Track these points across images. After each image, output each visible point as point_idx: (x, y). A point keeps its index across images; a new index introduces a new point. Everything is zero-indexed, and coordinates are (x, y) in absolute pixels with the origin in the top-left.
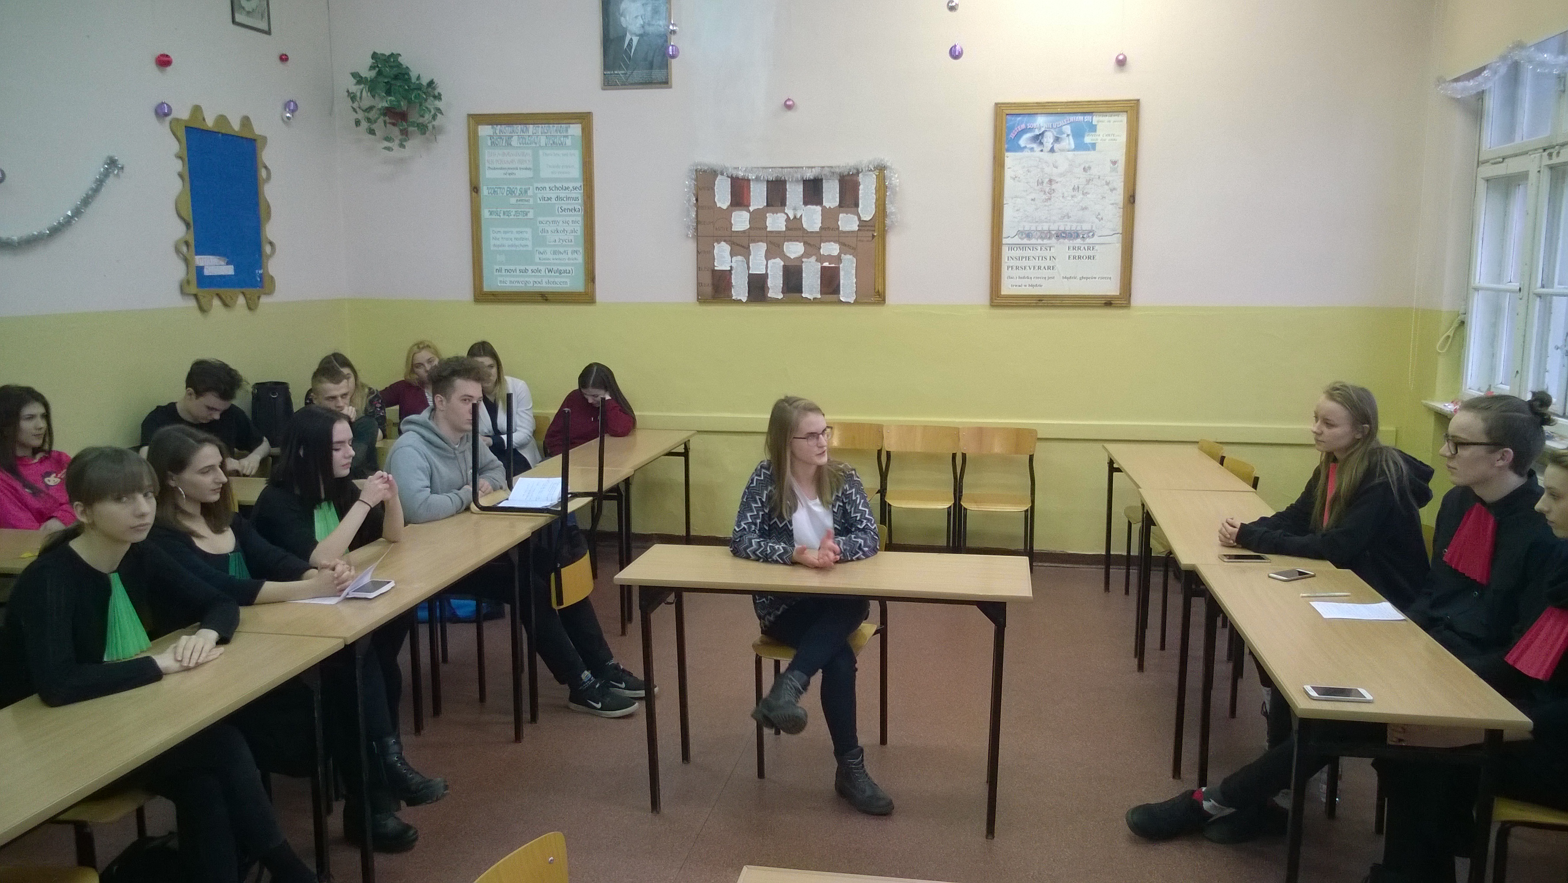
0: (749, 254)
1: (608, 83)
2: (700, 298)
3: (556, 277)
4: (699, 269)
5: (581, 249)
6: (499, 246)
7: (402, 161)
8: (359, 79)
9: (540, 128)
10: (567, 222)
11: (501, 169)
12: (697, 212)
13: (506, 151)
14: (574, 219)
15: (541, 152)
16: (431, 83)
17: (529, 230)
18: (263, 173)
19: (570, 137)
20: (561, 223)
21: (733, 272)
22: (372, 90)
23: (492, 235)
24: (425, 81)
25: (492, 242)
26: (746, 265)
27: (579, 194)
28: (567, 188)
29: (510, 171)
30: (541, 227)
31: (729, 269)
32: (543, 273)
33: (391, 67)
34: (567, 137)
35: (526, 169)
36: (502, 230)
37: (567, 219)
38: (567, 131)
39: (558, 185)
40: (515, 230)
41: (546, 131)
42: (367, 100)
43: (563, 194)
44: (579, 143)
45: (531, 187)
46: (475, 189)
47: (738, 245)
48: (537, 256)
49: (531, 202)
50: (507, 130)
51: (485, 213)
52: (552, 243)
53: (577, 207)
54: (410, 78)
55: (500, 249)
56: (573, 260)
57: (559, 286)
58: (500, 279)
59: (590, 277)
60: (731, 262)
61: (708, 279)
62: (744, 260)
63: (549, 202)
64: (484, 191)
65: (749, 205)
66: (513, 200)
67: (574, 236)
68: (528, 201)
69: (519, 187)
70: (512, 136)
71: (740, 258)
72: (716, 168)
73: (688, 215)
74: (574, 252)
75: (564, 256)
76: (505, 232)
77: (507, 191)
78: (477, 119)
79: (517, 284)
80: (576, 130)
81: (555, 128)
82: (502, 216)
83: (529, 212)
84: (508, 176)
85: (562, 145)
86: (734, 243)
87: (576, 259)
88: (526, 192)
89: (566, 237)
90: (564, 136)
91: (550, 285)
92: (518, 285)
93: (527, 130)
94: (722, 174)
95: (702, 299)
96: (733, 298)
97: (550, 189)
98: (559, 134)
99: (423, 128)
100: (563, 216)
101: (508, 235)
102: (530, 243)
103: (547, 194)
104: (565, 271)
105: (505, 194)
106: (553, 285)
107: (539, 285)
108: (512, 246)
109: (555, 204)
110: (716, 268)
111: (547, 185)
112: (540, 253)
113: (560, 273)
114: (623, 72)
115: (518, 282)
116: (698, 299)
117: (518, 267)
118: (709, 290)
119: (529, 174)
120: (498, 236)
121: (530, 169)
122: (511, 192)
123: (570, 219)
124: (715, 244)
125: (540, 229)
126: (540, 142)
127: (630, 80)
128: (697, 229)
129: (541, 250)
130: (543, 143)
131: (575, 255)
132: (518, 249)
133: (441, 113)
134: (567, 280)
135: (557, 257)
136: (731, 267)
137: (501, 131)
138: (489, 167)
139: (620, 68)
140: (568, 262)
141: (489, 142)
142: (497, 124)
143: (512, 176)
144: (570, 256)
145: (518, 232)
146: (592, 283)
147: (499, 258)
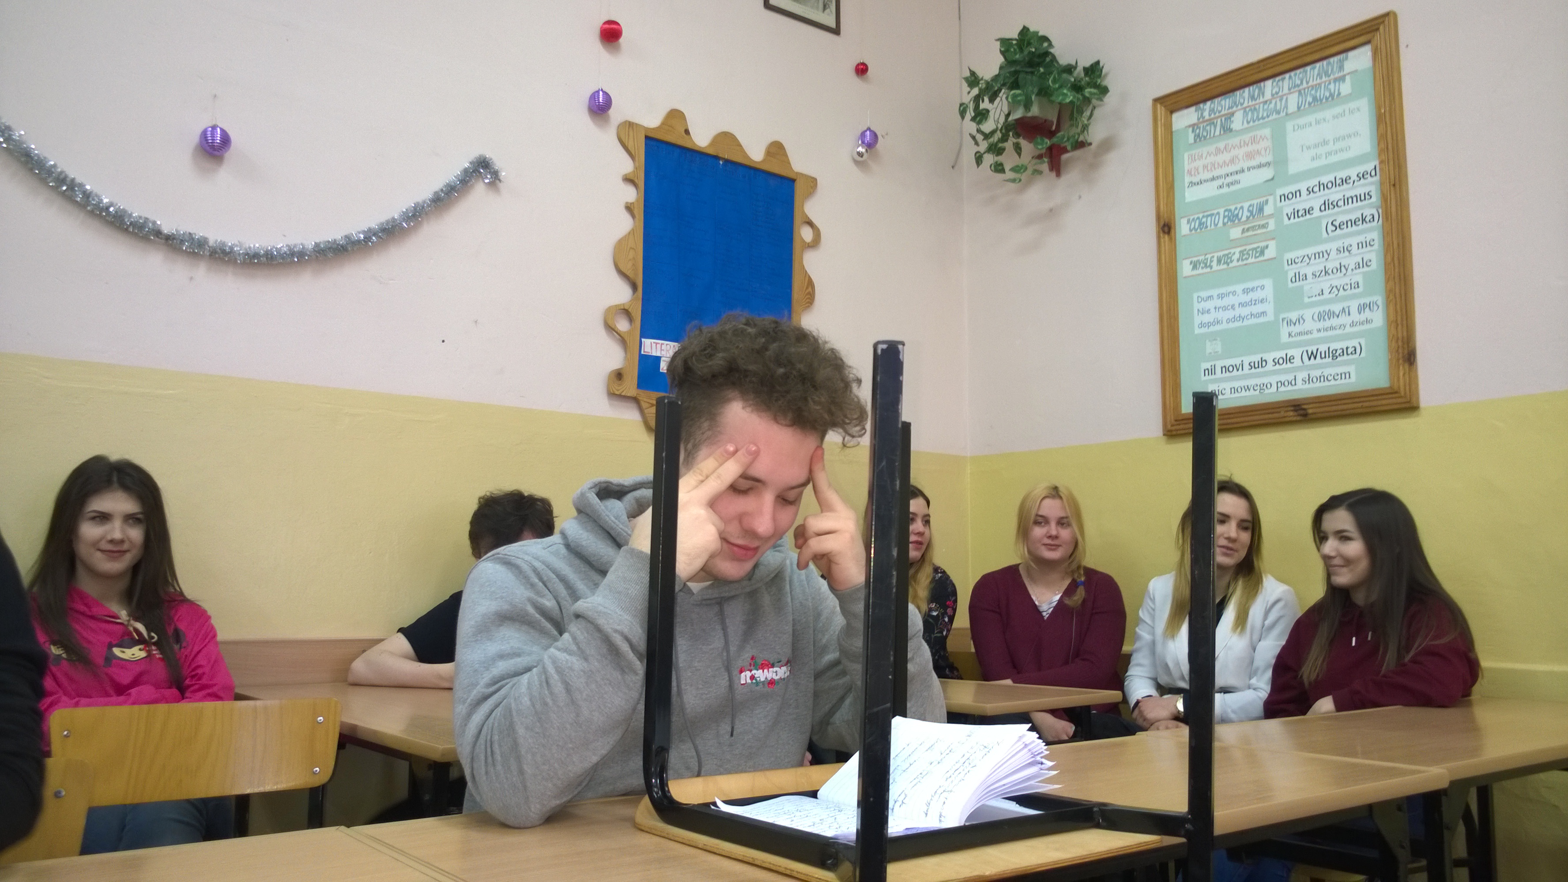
3: (1327, 366)
5: (1378, 298)
6: (1209, 325)
8: (975, 82)
9: (1286, 82)
10: (1348, 250)
11: (1213, 179)
13: (1221, 145)
14: (1361, 238)
15: (1289, 125)
16: (1094, 70)
17: (1268, 283)
18: (806, 234)
19: (1348, 78)
20: (1333, 254)
23: (1197, 306)
24: (1082, 65)
25: (1198, 319)
27: (1371, 185)
28: (1344, 181)
29: (1229, 179)
30: (1291, 271)
32: (1297, 362)
33: (1028, 47)
34: (1342, 79)
35: (1260, 166)
36: (1215, 292)
37: (1347, 242)
38: (1341, 68)
39: (1325, 179)
40: (1239, 288)
41: (1298, 82)
43: (1335, 195)
44: (1368, 83)
45: (1271, 199)
46: (1166, 228)
48: (1285, 330)
49: (1272, 226)
50: (1223, 104)
51: (1185, 268)
52: (1314, 299)
53: (1368, 212)
55: (1212, 329)
56: (1362, 323)
57: (1333, 382)
58: (1213, 387)
59: (1404, 352)
63: (1308, 216)
64: (1183, 228)
66: (1235, 233)
67: (1364, 273)
68: (1264, 226)
69: (1246, 205)
70: (1233, 114)
74: (1361, 308)
75: (1344, 319)
76: (1221, 296)
77: (1224, 217)
78: (1172, 101)
79: (1243, 393)
80: (1361, 57)
81: (1316, 71)
82: (1215, 267)
83: (1267, 246)
84: (1225, 190)
85: (1333, 98)
87: (1368, 321)
88: (1261, 210)
89: (1346, 280)
90: (1335, 80)
92: (1248, 393)
97: (1310, 191)
98: (1324, 79)
99: (1081, 145)
100: (1338, 238)
101: (1226, 301)
102: (1269, 307)
103: (1301, 204)
104: (1345, 351)
105: (1220, 224)
107: (1290, 388)
108: (1234, 319)
109: (1319, 218)
111: (1303, 186)
112: (1290, 323)
113: (1334, 357)
115: (1247, 388)
117: (1247, 360)
119: (1266, 174)
120: (1209, 305)
121: (1268, 164)
122: (1233, 218)
123: (1354, 241)
125: (1291, 274)
126: (1286, 107)
129: (1293, 316)
130: (1292, 107)
131: (1367, 314)
132: (1246, 323)
135: (1328, 324)
137: (1212, 111)
138: (1191, 182)
140: (1348, 329)
141: (1191, 138)
142: (1205, 101)
143: (1233, 188)
144: (1355, 316)
145: (1246, 291)
146: (1407, 366)
147: (1209, 348)
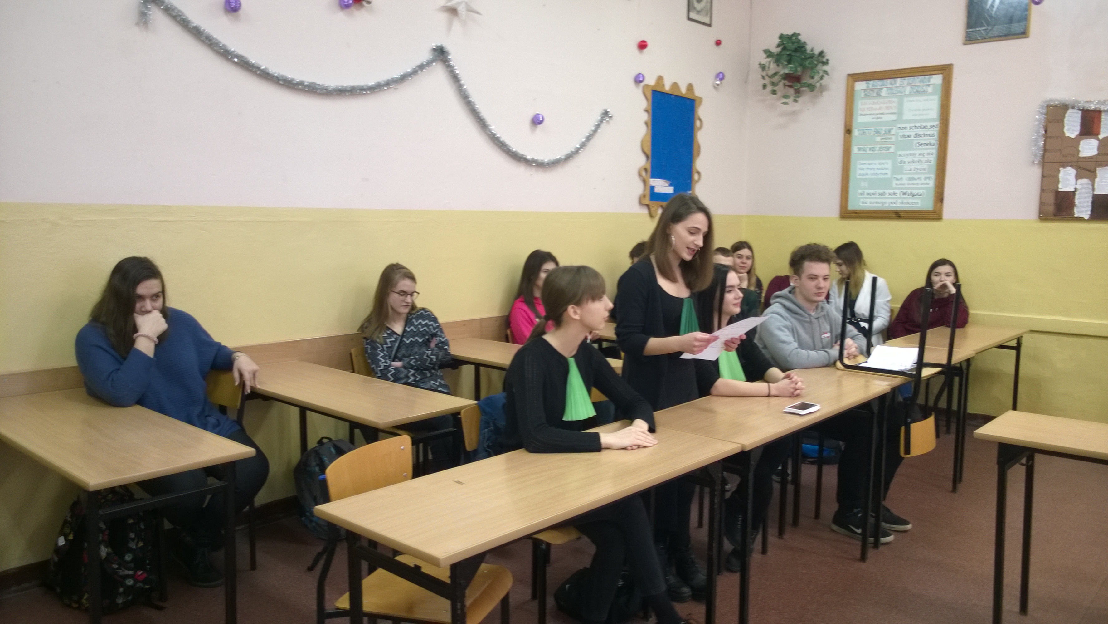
0: (1095, 177)
1: (970, 39)
2: (1041, 215)
3: (910, 198)
4: (1043, 190)
5: (933, 176)
6: (863, 175)
7: (794, 113)
8: (769, 54)
9: (906, 81)
10: (923, 154)
11: (871, 114)
12: (1045, 141)
13: (876, 101)
14: (929, 151)
15: (905, 99)
16: (821, 54)
17: (890, 162)
18: (698, 123)
19: (931, 86)
20: (917, 156)
21: (1077, 193)
22: (777, 62)
23: (859, 166)
24: (817, 52)
25: (859, 172)
26: (1091, 187)
27: (935, 131)
28: (925, 127)
29: (878, 116)
30: (900, 159)
31: (1073, 190)
32: (898, 195)
33: (793, 43)
34: (928, 85)
35: (892, 113)
36: (867, 162)
37: (924, 152)
38: (929, 81)
39: (917, 125)
40: (877, 162)
41: (911, 82)
42: (773, 67)
43: (921, 132)
44: (939, 90)
45: (894, 128)
46: (848, 131)
47: (1084, 169)
48: (895, 182)
49: (894, 138)
50: (878, 83)
51: (855, 150)
52: (908, 172)
53: (933, 142)
54: (806, 50)
55: (864, 177)
57: (912, 205)
58: (862, 200)
59: (939, 198)
60: (1076, 184)
61: (1051, 199)
62: (1090, 182)
63: (909, 138)
64: (856, 132)
65: (1098, 134)
66: (878, 139)
67: (928, 165)
68: (890, 139)
69: (884, 128)
70: (882, 89)
71: (1085, 181)
72: (1067, 103)
73: (1036, 145)
74: (926, 178)
75: (918, 182)
76: (869, 164)
77: (874, 131)
78: (855, 77)
79: (876, 205)
80: (937, 79)
81: (919, 79)
82: (868, 152)
83: (890, 147)
84: (875, 120)
85: (924, 93)
86: (1080, 168)
87: (928, 184)
88: (890, 132)
89: (921, 166)
90: (926, 85)
91: (903, 205)
93: (895, 83)
94: (1073, 108)
95: (1044, 216)
96: (1075, 216)
97: (911, 128)
98: (922, 84)
99: (812, 87)
100: (919, 149)
101: (872, 166)
102: (889, 172)
103: (907, 132)
104: (917, 194)
105: (872, 134)
106: (906, 205)
107: (895, 205)
108: (874, 174)
109: (913, 140)
110: (1060, 190)
111: (908, 125)
112: (897, 180)
113: (913, 196)
114: (983, 28)
115: (877, 203)
116: (1040, 217)
117: (878, 191)
118: (1051, 209)
119: (893, 117)
120: (864, 167)
121: (894, 113)
122: (877, 132)
123: (926, 152)
124: (1061, 169)
125: (899, 160)
126: (905, 91)
127: (990, 35)
128: (1043, 156)
129: (898, 177)
130: (907, 93)
131: (927, 181)
132: (880, 176)
133: (827, 74)
134: (919, 201)
135: (912, 182)
136: (1076, 188)
137: (873, 85)
138: (861, 114)
139: (982, 25)
140: (920, 186)
141: (863, 95)
142: (870, 80)
143: (879, 120)
144: (923, 181)
145: (880, 164)
146: (941, 203)
147: (863, 184)
